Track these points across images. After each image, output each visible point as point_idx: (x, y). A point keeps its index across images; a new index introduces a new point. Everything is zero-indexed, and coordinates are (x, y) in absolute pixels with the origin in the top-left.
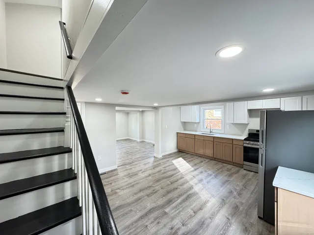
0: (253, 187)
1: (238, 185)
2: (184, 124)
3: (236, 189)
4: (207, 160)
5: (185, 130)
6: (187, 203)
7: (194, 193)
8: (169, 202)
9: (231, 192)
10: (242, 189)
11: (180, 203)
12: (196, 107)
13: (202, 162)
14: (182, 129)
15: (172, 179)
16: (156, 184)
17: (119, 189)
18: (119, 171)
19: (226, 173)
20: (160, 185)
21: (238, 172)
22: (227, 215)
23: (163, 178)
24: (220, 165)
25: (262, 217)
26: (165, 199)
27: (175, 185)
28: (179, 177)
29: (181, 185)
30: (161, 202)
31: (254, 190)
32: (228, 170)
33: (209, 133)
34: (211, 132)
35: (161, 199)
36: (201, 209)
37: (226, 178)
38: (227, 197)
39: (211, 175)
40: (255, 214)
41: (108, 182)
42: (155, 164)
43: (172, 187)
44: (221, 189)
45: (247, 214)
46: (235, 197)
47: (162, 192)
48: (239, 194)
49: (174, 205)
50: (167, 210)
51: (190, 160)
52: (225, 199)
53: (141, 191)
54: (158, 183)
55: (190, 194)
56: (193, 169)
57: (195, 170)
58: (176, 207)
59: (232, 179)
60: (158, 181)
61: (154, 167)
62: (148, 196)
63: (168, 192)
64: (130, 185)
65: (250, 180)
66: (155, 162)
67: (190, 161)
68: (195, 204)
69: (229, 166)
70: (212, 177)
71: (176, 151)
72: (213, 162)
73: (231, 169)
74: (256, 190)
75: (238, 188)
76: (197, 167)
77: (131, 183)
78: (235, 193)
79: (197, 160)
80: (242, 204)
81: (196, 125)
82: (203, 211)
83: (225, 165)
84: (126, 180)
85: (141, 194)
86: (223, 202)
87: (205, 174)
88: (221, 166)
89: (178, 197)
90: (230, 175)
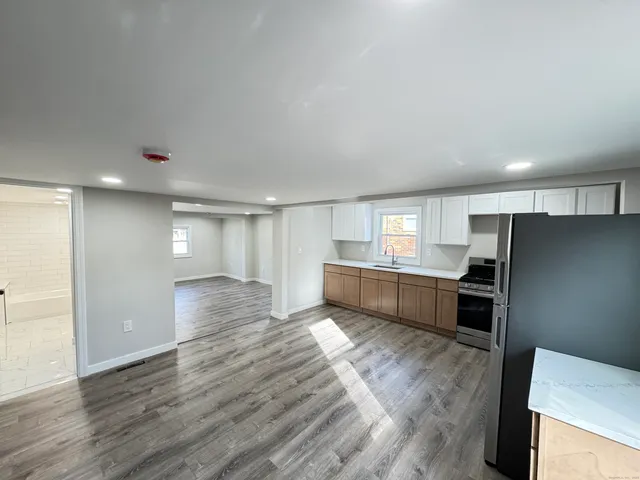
0: (474, 385)
1: (443, 382)
2: (341, 245)
3: (439, 391)
4: (385, 323)
5: (341, 258)
6: (327, 435)
7: (347, 405)
8: (286, 434)
9: (429, 399)
10: (453, 389)
11: (312, 436)
12: (364, 206)
13: (373, 327)
14: (336, 255)
15: (302, 371)
16: (262, 387)
17: (166, 404)
18: (179, 355)
19: (421, 352)
20: (270, 390)
21: (445, 348)
22: (416, 460)
23: (283, 370)
24: (410, 334)
25: (495, 463)
26: (278, 426)
27: (307, 387)
28: (319, 364)
29: (320, 387)
30: (265, 435)
31: (477, 390)
32: (427, 345)
33: (391, 265)
34: (393, 263)
35: (267, 427)
36: (358, 449)
37: (420, 365)
38: (420, 413)
39: (389, 358)
40: (478, 451)
41: (143, 386)
42: (271, 334)
43: (299, 392)
44: (409, 392)
45: (462, 454)
46: (436, 413)
47: (271, 407)
48: (446, 404)
49: (294, 442)
50: (275, 459)
51: (348, 323)
52: (414, 419)
53: (221, 405)
54: (268, 384)
55: (338, 409)
56: (351, 345)
57: (358, 346)
58: (298, 448)
59: (431, 366)
60: (269, 377)
61: (265, 343)
62: (237, 419)
63: (288, 407)
64: (197, 393)
65: (468, 366)
66: (269, 329)
67: (347, 326)
68: (345, 437)
69: (429, 336)
70: (391, 362)
71: (321, 302)
72: (397, 327)
73: (431, 343)
74: (480, 392)
75: (443, 388)
76: (361, 340)
77: (200, 387)
78: (437, 402)
79: (363, 324)
80: (451, 427)
81: (363, 248)
82: (363, 454)
83: (419, 332)
84: (193, 378)
85: (221, 415)
86: (410, 426)
87: (376, 357)
88: (412, 335)
89: (307, 420)
90: (430, 358)
